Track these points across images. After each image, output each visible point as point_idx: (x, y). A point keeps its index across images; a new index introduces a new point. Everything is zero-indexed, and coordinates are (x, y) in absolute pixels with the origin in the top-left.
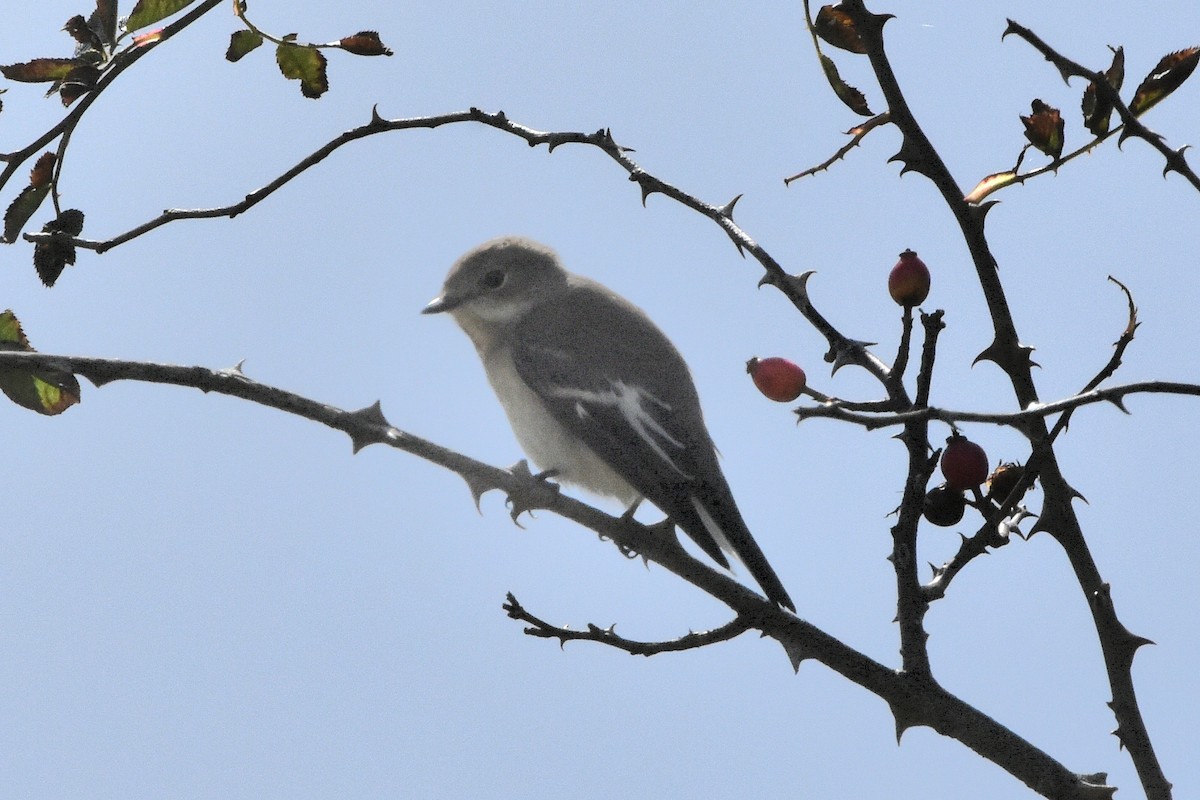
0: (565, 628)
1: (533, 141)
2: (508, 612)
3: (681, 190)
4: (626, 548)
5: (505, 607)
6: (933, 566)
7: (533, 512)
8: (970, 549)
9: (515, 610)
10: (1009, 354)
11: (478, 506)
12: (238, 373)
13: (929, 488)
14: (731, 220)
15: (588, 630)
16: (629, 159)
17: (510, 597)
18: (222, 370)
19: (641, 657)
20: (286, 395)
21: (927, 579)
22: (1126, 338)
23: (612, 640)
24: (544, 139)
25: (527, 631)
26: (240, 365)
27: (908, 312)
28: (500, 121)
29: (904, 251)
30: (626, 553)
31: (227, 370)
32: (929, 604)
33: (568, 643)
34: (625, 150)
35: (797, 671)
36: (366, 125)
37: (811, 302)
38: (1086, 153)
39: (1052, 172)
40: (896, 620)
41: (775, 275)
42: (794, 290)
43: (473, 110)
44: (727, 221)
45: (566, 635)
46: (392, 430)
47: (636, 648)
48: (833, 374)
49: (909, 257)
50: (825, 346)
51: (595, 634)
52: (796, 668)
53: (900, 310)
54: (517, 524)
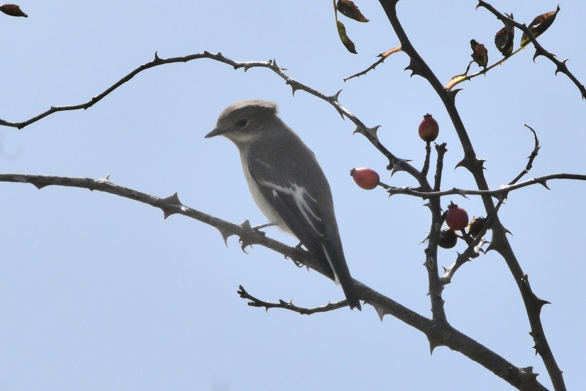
0: (268, 302)
1: (236, 66)
2: (240, 295)
3: (312, 88)
4: (298, 262)
5: (239, 292)
6: (444, 268)
7: (252, 245)
8: (462, 259)
9: (243, 294)
10: (473, 164)
11: (226, 243)
12: (107, 181)
13: (442, 229)
14: (337, 101)
15: (280, 303)
16: (285, 74)
17: (241, 287)
18: (99, 180)
19: (306, 315)
20: (131, 191)
21: (442, 275)
22: (534, 154)
23: (292, 307)
24: (242, 65)
25: (250, 304)
26: (108, 177)
27: (428, 145)
28: (219, 57)
29: (426, 114)
30: (297, 265)
31: (102, 180)
32: (444, 286)
33: (269, 309)
34: (283, 69)
35: (382, 321)
36: (152, 62)
37: (379, 141)
38: (499, 65)
39: (483, 75)
40: (428, 294)
41: (361, 128)
42: (371, 135)
43: (206, 52)
44: (336, 102)
45: (268, 306)
46: (183, 207)
47: (303, 311)
48: (392, 175)
49: (428, 118)
50: (387, 162)
51: (283, 305)
52: (382, 319)
53: (425, 143)
54: (244, 251)
